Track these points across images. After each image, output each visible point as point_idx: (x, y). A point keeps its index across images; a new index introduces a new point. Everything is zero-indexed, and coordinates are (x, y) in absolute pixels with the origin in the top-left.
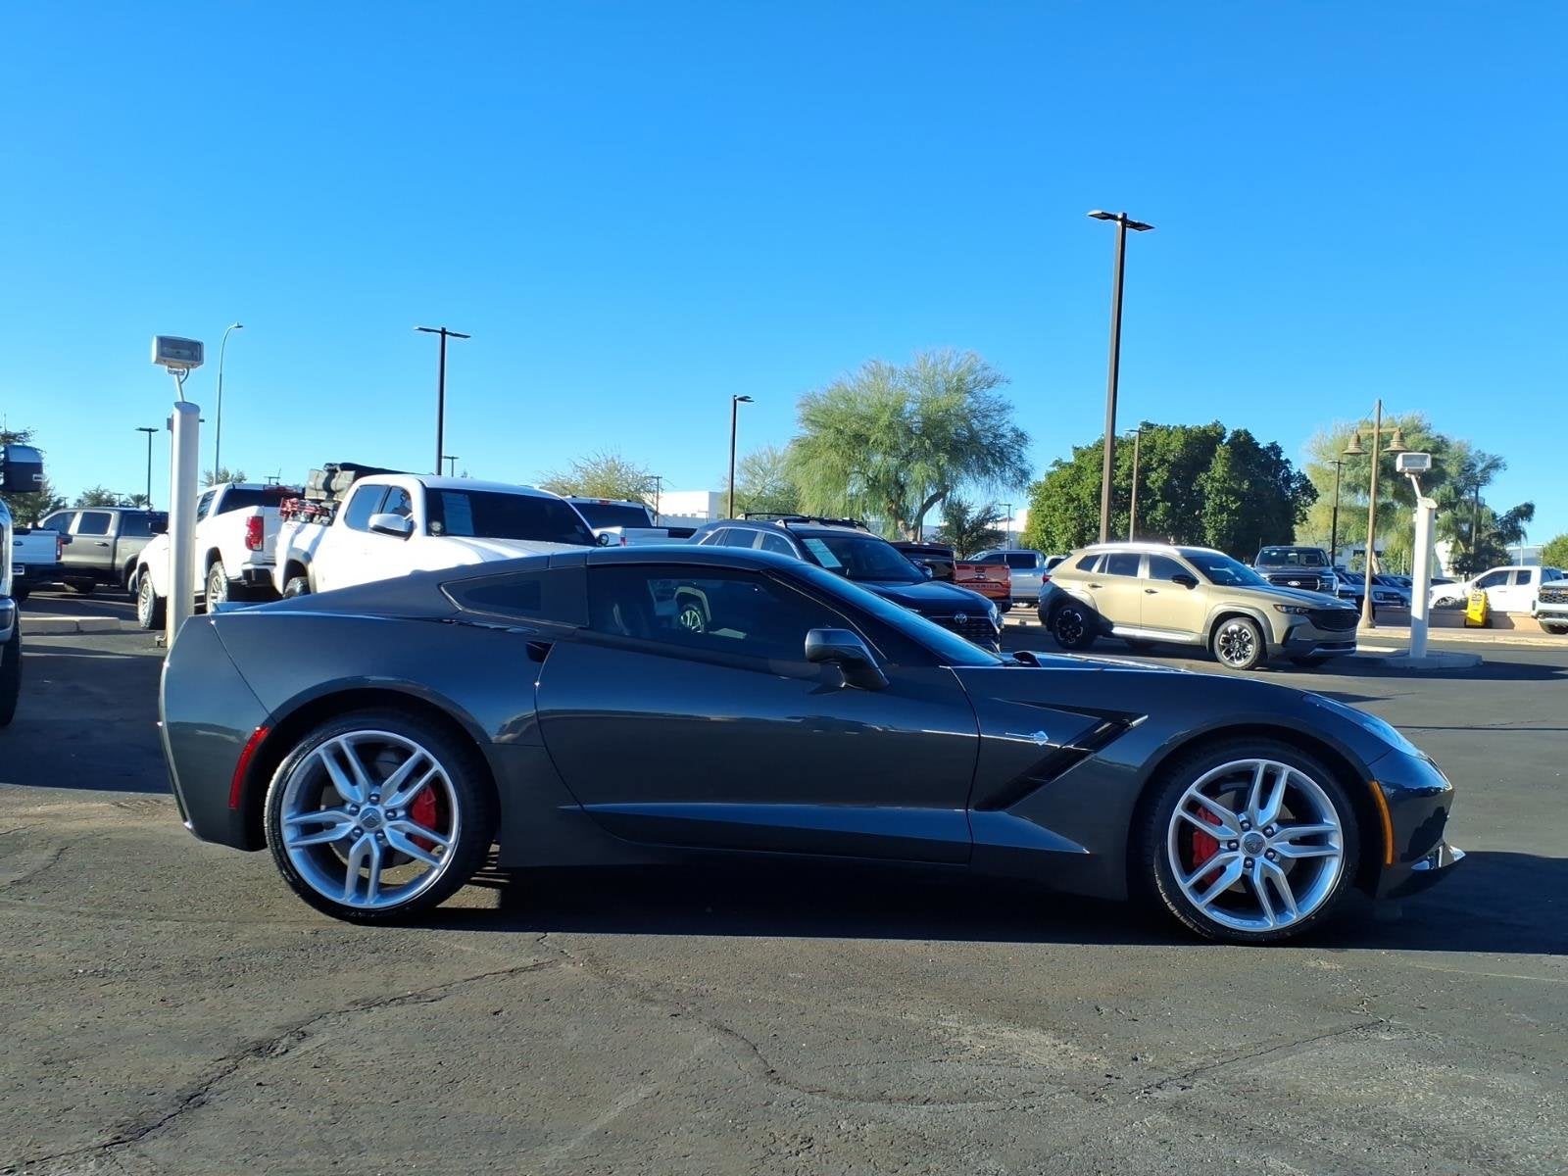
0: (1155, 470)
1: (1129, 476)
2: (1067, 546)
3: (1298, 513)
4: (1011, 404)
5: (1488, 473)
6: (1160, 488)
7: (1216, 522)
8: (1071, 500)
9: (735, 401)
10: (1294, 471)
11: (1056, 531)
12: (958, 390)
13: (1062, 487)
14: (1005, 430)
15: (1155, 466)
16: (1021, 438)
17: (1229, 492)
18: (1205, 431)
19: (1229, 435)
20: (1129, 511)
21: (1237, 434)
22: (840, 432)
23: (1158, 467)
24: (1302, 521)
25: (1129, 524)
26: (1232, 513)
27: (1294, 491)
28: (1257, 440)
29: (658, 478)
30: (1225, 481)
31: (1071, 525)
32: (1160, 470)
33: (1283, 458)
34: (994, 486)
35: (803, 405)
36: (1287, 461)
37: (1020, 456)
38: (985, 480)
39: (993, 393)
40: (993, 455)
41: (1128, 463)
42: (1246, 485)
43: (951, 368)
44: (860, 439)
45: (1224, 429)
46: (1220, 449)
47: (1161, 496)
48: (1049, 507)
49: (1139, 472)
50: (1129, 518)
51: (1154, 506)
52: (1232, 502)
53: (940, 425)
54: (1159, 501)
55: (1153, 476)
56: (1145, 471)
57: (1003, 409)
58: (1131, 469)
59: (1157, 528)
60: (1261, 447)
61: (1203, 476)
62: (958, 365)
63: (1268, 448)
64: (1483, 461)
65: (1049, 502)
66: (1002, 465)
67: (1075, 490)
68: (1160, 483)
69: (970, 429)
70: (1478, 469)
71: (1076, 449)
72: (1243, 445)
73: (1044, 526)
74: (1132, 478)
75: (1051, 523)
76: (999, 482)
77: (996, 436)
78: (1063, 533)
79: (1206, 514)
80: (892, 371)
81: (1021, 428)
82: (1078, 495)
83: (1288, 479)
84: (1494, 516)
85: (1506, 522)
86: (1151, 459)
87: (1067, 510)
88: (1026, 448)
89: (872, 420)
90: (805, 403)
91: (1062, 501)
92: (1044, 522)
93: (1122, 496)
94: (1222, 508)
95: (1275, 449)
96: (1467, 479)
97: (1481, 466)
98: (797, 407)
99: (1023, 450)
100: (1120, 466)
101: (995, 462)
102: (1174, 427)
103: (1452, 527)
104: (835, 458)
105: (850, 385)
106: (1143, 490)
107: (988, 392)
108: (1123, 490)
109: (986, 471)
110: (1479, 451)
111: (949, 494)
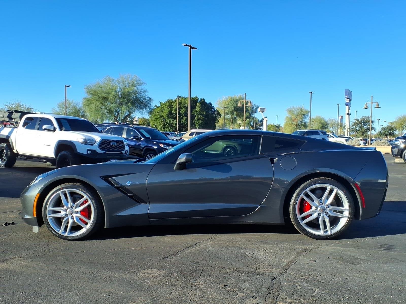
0: (182, 109)
1: (176, 110)
2: (161, 129)
3: (217, 120)
4: (147, 90)
5: (257, 109)
6: (184, 114)
7: (198, 123)
8: (161, 116)
9: (66, 87)
10: (215, 109)
11: (158, 125)
12: (133, 86)
13: (158, 113)
14: (146, 97)
15: (182, 108)
16: (151, 99)
17: (201, 114)
18: (194, 99)
19: (199, 100)
20: (176, 120)
21: (201, 100)
22: (100, 97)
23: (183, 108)
24: (218, 122)
25: (176, 123)
26: (202, 120)
27: (215, 114)
28: (206, 101)
29: (32, 109)
30: (199, 112)
31: (162, 123)
32: (183, 109)
33: (212, 106)
34: (144, 113)
35: (86, 88)
36: (214, 107)
37: (150, 105)
38: (141, 111)
39: (142, 87)
40: (143, 104)
41: (175, 107)
42: (205, 113)
43: (130, 79)
44: (106, 99)
45: (198, 98)
46: (198, 103)
47: (184, 115)
48: (155, 118)
49: (179, 109)
50: (177, 121)
51: (182, 118)
52: (202, 117)
53: (128, 95)
54: (184, 117)
55: (182, 110)
56: (180, 109)
57: (145, 91)
58: (176, 108)
59: (184, 124)
60: (207, 103)
61: (194, 110)
62: (132, 79)
63: (209, 103)
64: (255, 107)
65: (154, 117)
66: (146, 107)
67: (162, 114)
68: (184, 112)
69: (136, 97)
70: (254, 109)
71: (161, 102)
72: (203, 102)
73: (154, 124)
74: (177, 111)
75: (156, 123)
76: (145, 111)
77: (144, 99)
78: (159, 126)
79: (195, 120)
80: (113, 80)
81: (151, 97)
82: (163, 115)
83: (214, 111)
84: (258, 120)
85: (261, 122)
86: (181, 106)
87: (160, 119)
88: (152, 103)
89: (109, 94)
90: (87, 87)
91: (159, 117)
92: (154, 122)
93: (174, 115)
94: (199, 119)
95: (210, 103)
96: (252, 111)
97: (255, 108)
98: (84, 89)
99: (151, 103)
100: (173, 108)
101: (143, 106)
102: (186, 97)
103: (249, 123)
104: (98, 104)
105: (101, 83)
106: (180, 114)
107: (141, 87)
108: (175, 114)
109: (141, 108)
110: (254, 104)
111: (131, 115)
